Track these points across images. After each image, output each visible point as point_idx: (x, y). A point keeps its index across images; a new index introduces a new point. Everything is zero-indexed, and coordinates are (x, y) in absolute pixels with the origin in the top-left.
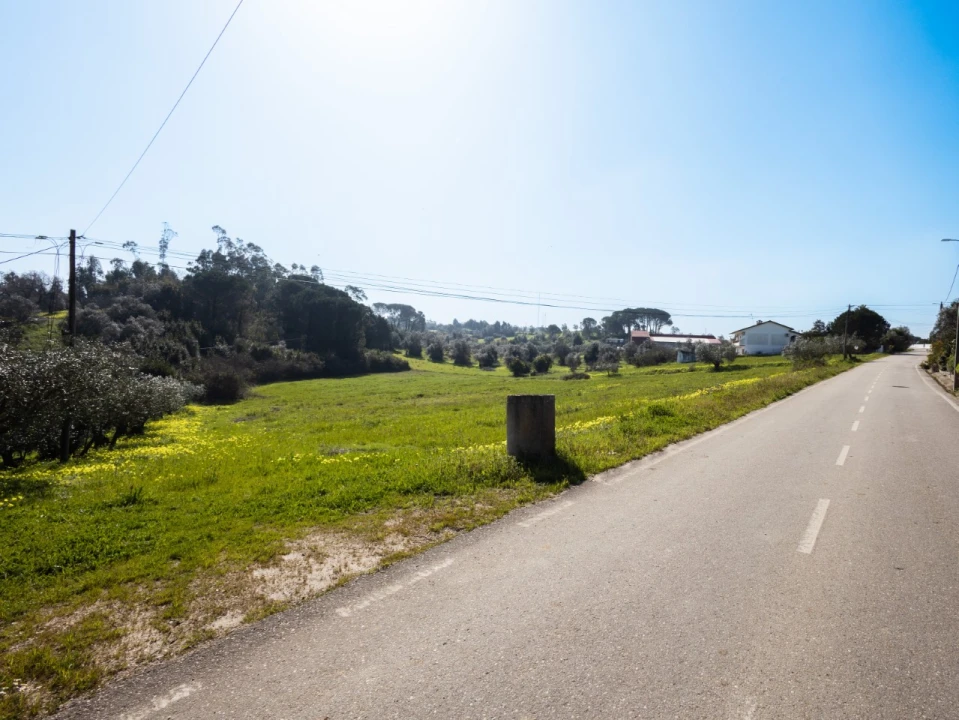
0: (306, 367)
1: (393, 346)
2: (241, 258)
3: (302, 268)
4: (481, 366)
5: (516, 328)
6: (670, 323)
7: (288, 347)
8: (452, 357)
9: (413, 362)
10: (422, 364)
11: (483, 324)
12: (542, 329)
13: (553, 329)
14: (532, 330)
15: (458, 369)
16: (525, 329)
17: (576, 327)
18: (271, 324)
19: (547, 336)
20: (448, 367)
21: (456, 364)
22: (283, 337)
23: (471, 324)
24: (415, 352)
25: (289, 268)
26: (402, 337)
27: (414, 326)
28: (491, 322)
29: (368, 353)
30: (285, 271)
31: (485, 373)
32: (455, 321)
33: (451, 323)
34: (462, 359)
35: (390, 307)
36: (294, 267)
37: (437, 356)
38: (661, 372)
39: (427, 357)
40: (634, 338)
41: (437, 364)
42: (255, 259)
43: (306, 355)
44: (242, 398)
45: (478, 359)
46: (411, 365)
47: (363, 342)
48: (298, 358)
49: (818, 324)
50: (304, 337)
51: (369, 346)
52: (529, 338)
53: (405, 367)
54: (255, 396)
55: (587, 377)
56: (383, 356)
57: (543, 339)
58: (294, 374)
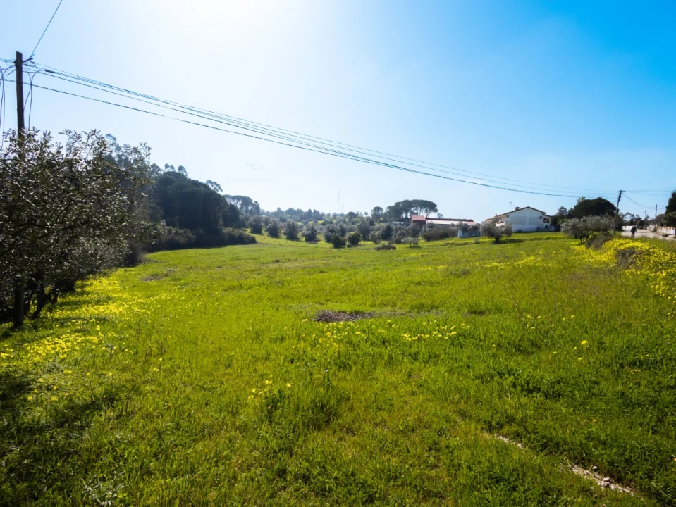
0: (182, 240)
1: (242, 225)
2: (127, 159)
3: (172, 167)
4: (307, 241)
5: (323, 215)
6: (436, 211)
7: (168, 225)
8: (285, 234)
9: (257, 237)
10: (264, 238)
11: (299, 212)
12: (342, 215)
13: (351, 215)
14: (335, 216)
15: (290, 242)
16: (329, 215)
17: (366, 214)
18: (152, 208)
19: (347, 220)
20: (283, 240)
21: (288, 238)
22: (163, 217)
23: (291, 211)
24: (257, 230)
25: (162, 167)
26: (247, 219)
27: (251, 212)
28: (305, 210)
29: (226, 230)
30: (159, 170)
31: (312, 245)
32: (279, 209)
33: (276, 210)
34: (292, 235)
35: (234, 198)
36: (167, 166)
37: (274, 233)
38: (453, 244)
39: (266, 234)
40: (414, 221)
41: (274, 239)
42: (136, 161)
43: (181, 231)
44: (140, 262)
45: (303, 235)
46: (257, 239)
47: (221, 222)
48: (176, 233)
49: (562, 210)
50: (177, 218)
51: (226, 225)
52: (335, 221)
53: (253, 241)
54: (150, 261)
55: (394, 248)
56: (237, 232)
57: (345, 222)
58: (173, 245)
